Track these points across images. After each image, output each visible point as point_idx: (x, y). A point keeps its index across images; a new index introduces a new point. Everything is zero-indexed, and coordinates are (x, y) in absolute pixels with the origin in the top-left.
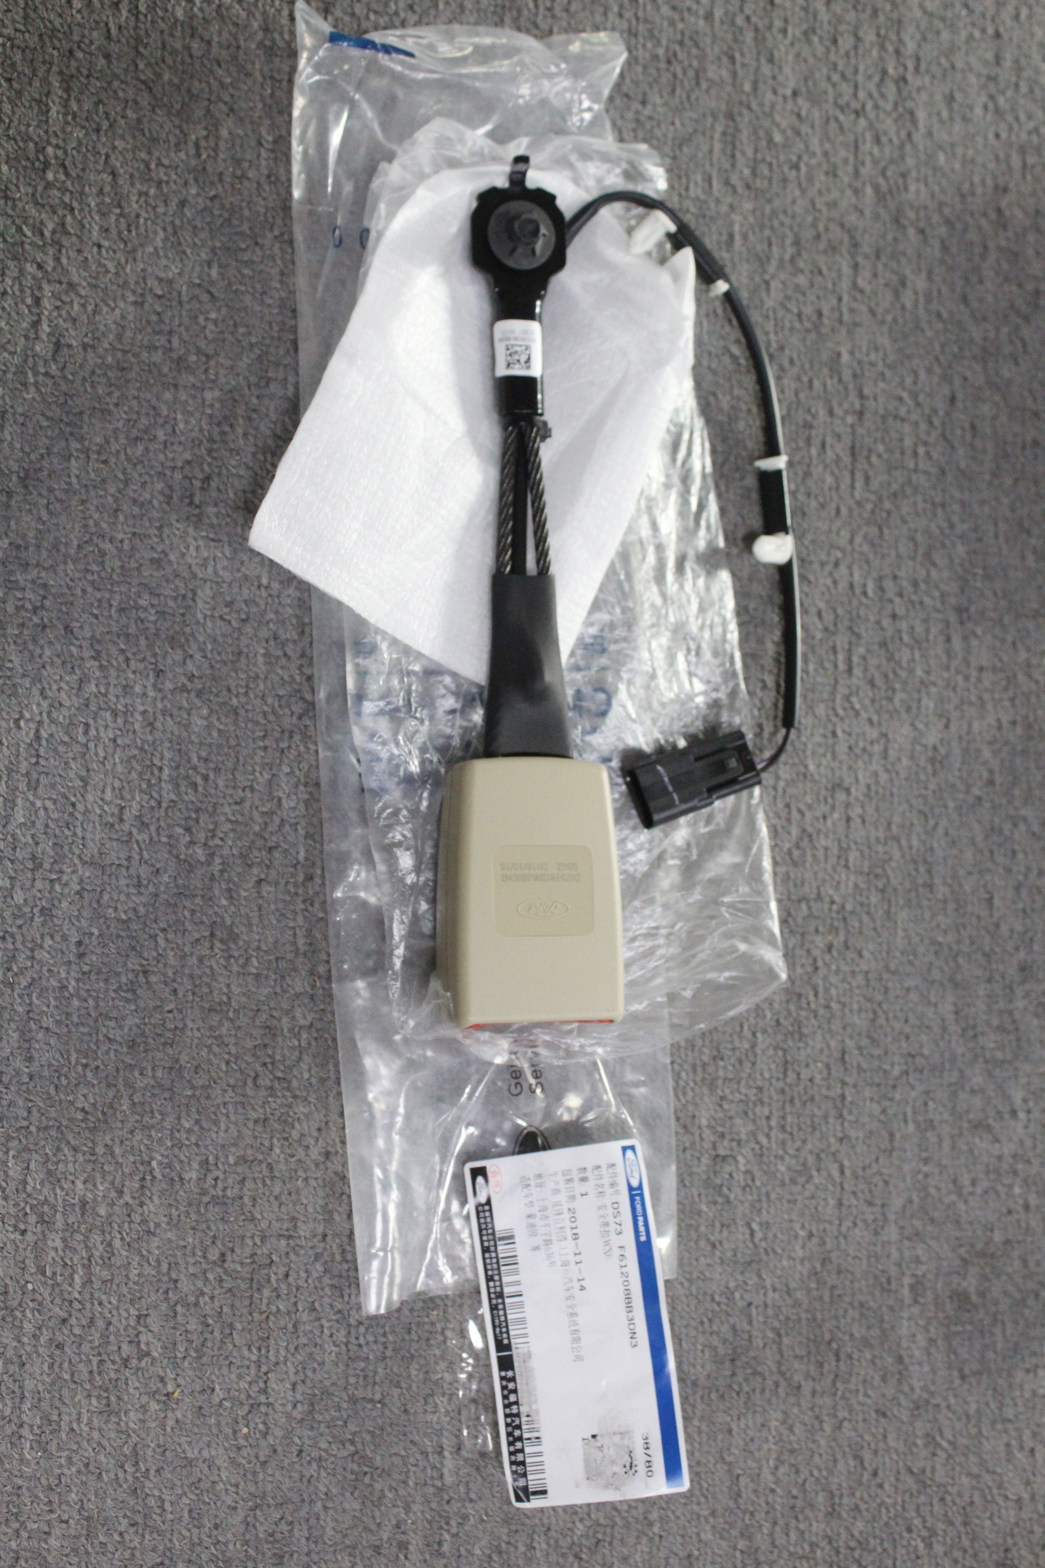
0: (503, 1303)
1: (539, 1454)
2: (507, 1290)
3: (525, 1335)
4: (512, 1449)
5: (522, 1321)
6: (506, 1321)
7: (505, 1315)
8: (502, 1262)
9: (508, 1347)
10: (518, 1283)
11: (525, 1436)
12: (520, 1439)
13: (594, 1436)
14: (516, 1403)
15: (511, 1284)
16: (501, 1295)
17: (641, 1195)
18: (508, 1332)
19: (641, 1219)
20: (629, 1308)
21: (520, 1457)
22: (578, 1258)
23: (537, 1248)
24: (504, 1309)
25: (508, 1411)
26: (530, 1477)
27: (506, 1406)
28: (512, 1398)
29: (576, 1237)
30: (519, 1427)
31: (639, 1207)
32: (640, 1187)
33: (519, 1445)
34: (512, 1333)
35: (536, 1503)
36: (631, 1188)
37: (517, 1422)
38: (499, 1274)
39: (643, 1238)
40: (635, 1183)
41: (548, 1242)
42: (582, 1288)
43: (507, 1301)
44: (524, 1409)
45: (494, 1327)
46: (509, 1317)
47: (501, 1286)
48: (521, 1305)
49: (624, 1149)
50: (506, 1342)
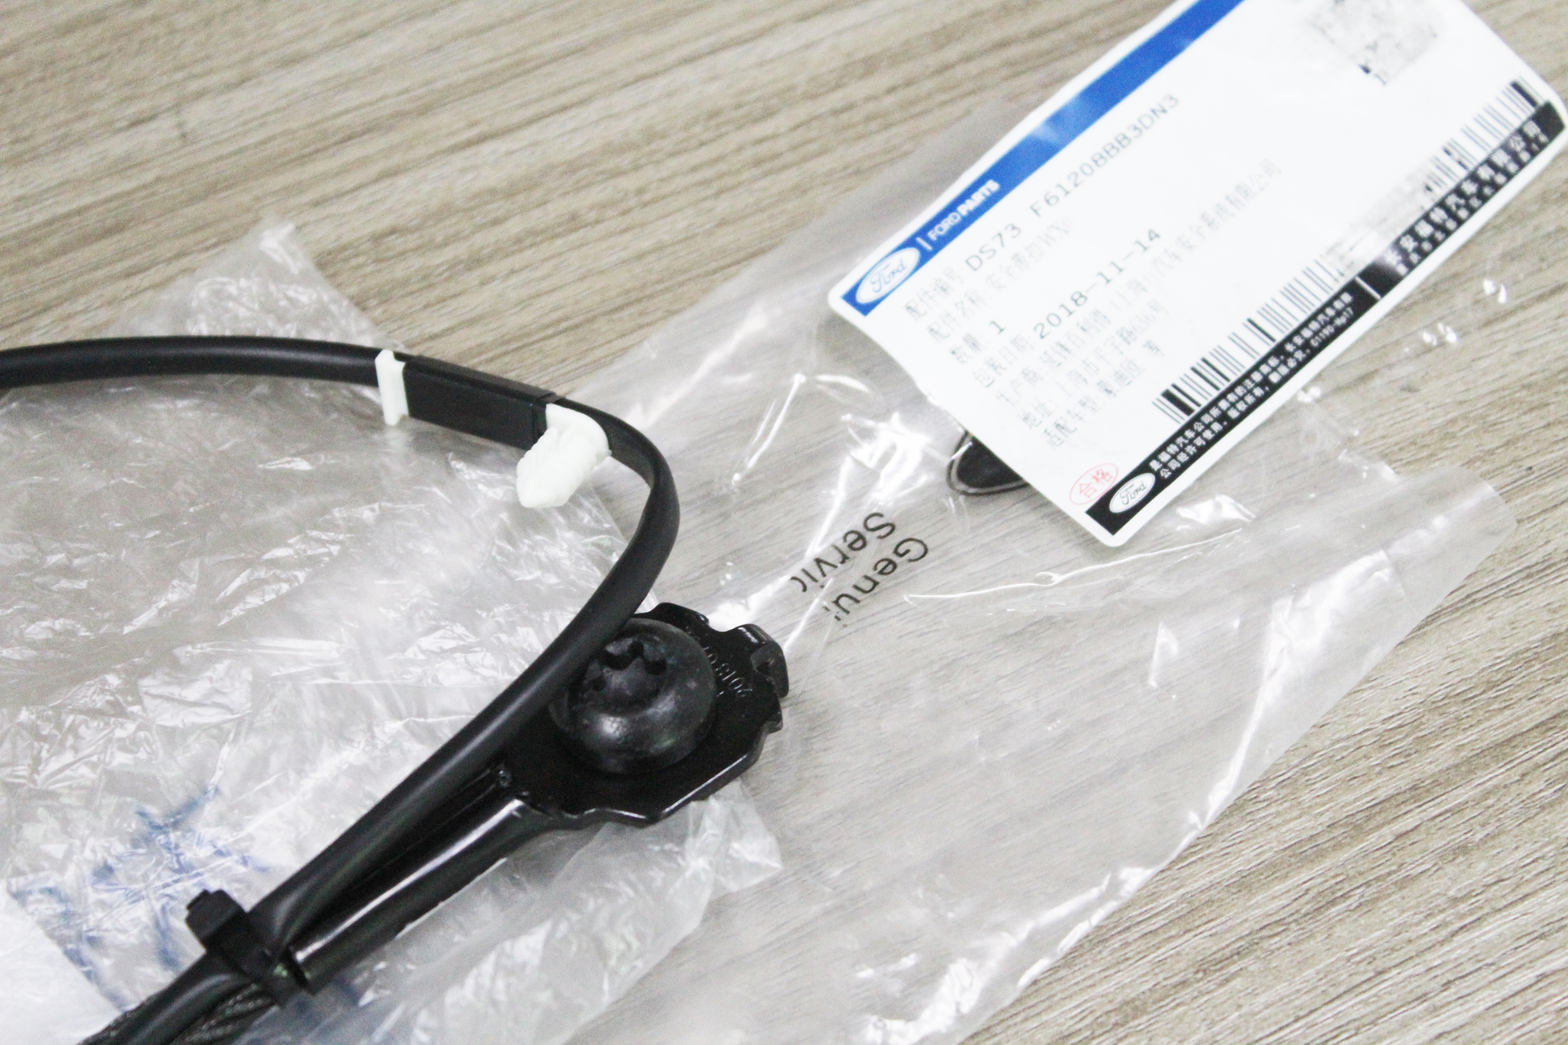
0: (1289, 339)
1: (1469, 133)
2: (1264, 348)
3: (1308, 273)
4: (1500, 179)
5: (1290, 293)
6: (1313, 317)
7: (1305, 324)
8: (1224, 386)
9: (1351, 288)
10: (1235, 338)
11: (1462, 173)
12: (1473, 177)
13: (1367, 70)
14: (1426, 218)
15: (1248, 349)
16: (1279, 351)
17: (923, 232)
18: (1330, 304)
19: (964, 209)
20: (1122, 141)
21: (1501, 159)
22: (1111, 272)
23: (1151, 346)
24: (1297, 332)
25: (1451, 224)
26: (1517, 124)
27: (1448, 233)
28: (1425, 230)
29: (1079, 298)
30: (1458, 191)
31: (946, 225)
32: (910, 243)
33: (1485, 173)
34: (1325, 298)
35: (1545, 93)
36: (925, 257)
37: (1452, 201)
38: (1247, 375)
39: (992, 186)
40: (912, 255)
41: (1127, 336)
42: (1153, 236)
43: (1279, 337)
44: (1427, 202)
45: (1339, 331)
46: (1303, 318)
47: (1264, 360)
48: (1265, 311)
49: (865, 309)
50: (1347, 298)
